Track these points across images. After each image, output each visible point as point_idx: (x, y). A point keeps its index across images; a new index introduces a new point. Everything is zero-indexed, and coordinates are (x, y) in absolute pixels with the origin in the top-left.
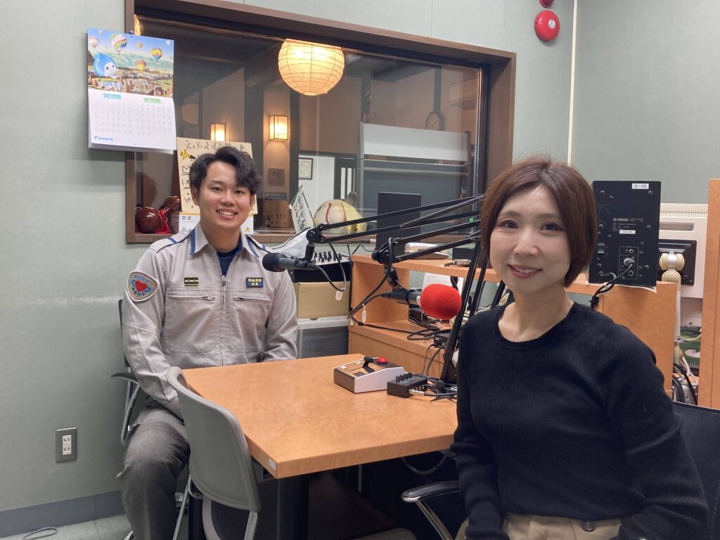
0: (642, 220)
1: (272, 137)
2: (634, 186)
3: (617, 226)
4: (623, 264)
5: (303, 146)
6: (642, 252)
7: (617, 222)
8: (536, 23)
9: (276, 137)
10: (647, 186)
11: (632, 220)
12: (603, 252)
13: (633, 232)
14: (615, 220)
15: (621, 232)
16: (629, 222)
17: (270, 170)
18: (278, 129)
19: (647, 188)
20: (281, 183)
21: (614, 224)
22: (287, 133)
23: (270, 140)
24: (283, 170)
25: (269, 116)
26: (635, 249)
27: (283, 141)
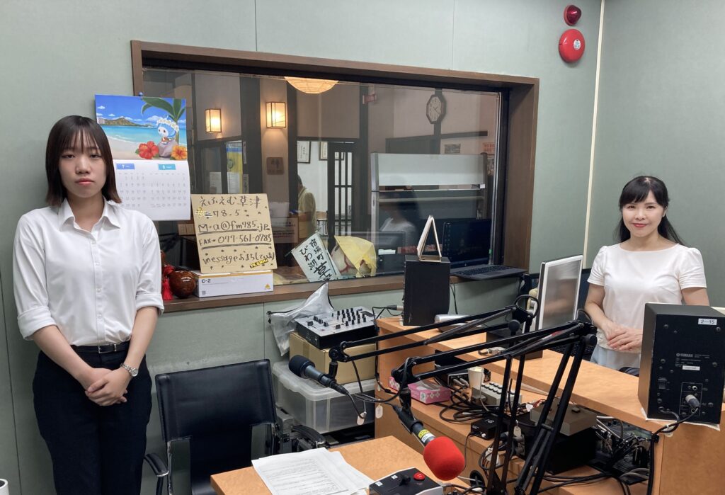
0: (707, 357)
1: (269, 125)
2: (700, 322)
3: (680, 362)
4: (685, 400)
5: (301, 133)
6: (706, 389)
7: (680, 357)
8: (560, 44)
9: (274, 125)
10: (715, 322)
11: (697, 356)
12: (664, 388)
13: (698, 368)
14: (678, 355)
15: (685, 368)
16: (693, 358)
17: (268, 159)
18: (275, 117)
19: (715, 324)
20: (281, 172)
21: (678, 359)
22: (284, 119)
23: (267, 128)
24: (281, 159)
25: (266, 103)
26: (699, 387)
27: (281, 128)
